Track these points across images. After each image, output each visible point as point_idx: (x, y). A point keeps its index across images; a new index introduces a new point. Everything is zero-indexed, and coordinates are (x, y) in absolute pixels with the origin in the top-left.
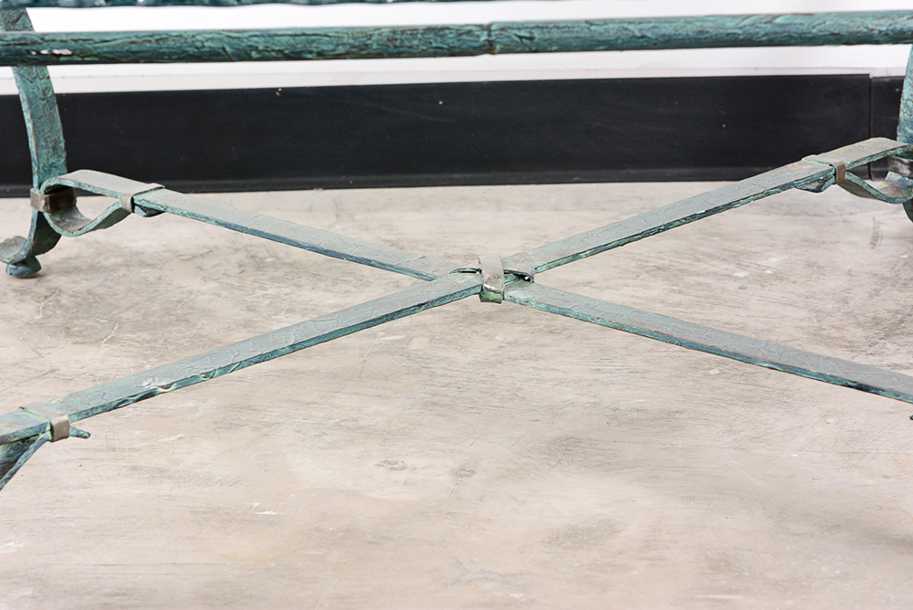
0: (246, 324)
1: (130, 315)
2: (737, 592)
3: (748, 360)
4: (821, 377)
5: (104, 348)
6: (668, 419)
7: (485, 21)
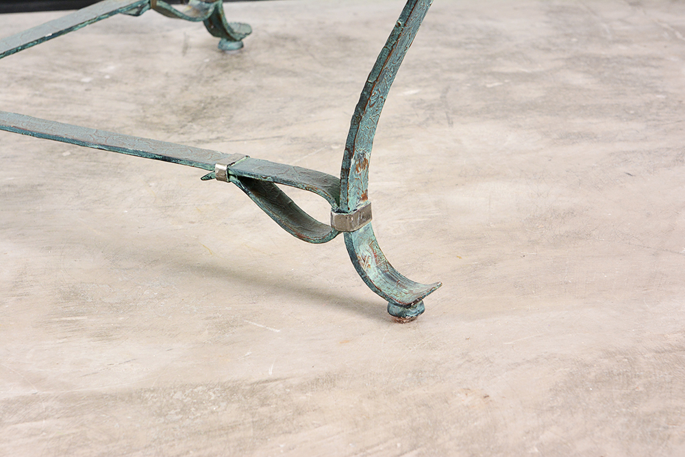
2: (83, 314)
3: (83, 144)
4: (137, 153)
6: (32, 191)
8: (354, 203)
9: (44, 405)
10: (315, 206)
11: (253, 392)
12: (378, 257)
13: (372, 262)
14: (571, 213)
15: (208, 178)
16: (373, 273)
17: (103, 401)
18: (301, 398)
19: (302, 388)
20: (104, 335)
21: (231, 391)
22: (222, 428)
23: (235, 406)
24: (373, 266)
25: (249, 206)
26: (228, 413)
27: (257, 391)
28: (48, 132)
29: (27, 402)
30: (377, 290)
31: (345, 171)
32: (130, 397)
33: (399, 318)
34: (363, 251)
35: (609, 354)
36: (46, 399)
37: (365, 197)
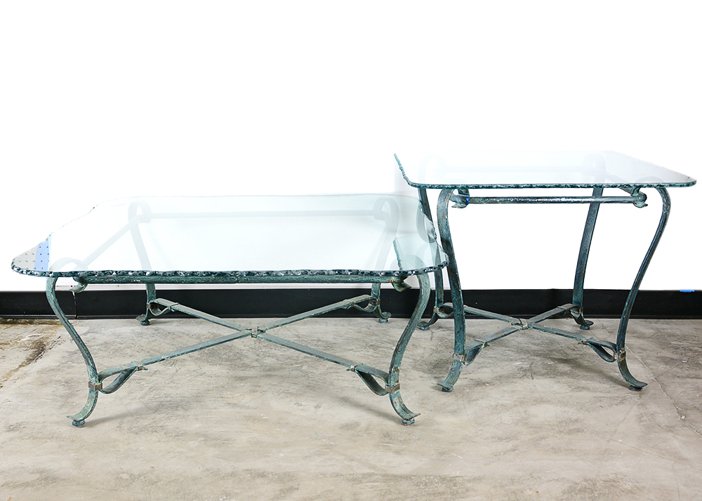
0: (257, 360)
1: (224, 356)
2: (390, 443)
5: (218, 367)
9: (376, 477)
11: (451, 481)
14: (577, 421)
17: (397, 478)
18: (469, 485)
19: (469, 481)
20: (398, 452)
21: (443, 479)
22: (439, 493)
23: (444, 485)
26: (442, 488)
27: (452, 480)
29: (370, 475)
32: (407, 477)
35: (586, 480)
36: (377, 475)
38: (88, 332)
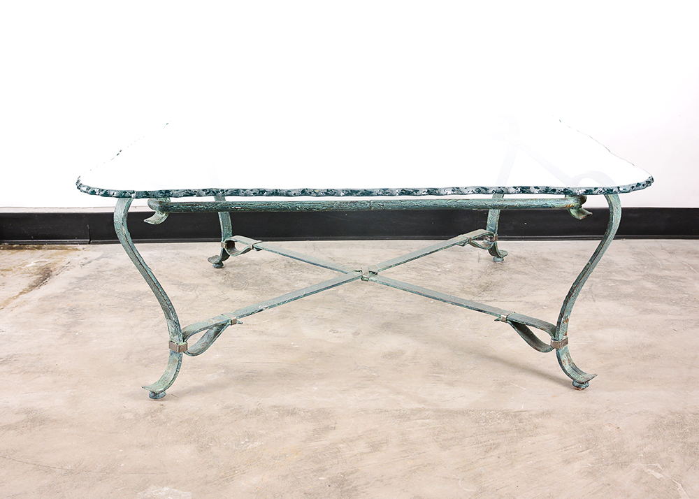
0: (287, 284)
1: (251, 281)
2: (441, 373)
3: (445, 301)
4: (467, 307)
5: (244, 291)
6: (419, 317)
7: (369, 200)
8: (561, 337)
9: (427, 413)
10: (544, 337)
11: (515, 416)
12: (570, 360)
13: (567, 362)
14: (650, 346)
15: (497, 320)
16: (567, 368)
17: (452, 413)
18: (537, 421)
19: (537, 416)
20: (451, 384)
21: (506, 414)
22: (503, 431)
23: (508, 421)
24: (567, 364)
25: (513, 332)
26: (505, 425)
27: (517, 415)
28: (430, 295)
29: (420, 411)
30: (569, 375)
31: (559, 323)
32: (463, 413)
33: (578, 388)
34: (563, 357)
35: (672, 413)
36: (428, 410)
37: (566, 335)
38: (101, 257)
